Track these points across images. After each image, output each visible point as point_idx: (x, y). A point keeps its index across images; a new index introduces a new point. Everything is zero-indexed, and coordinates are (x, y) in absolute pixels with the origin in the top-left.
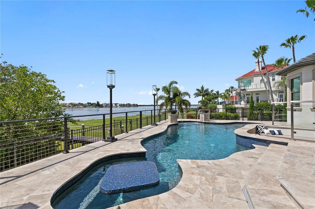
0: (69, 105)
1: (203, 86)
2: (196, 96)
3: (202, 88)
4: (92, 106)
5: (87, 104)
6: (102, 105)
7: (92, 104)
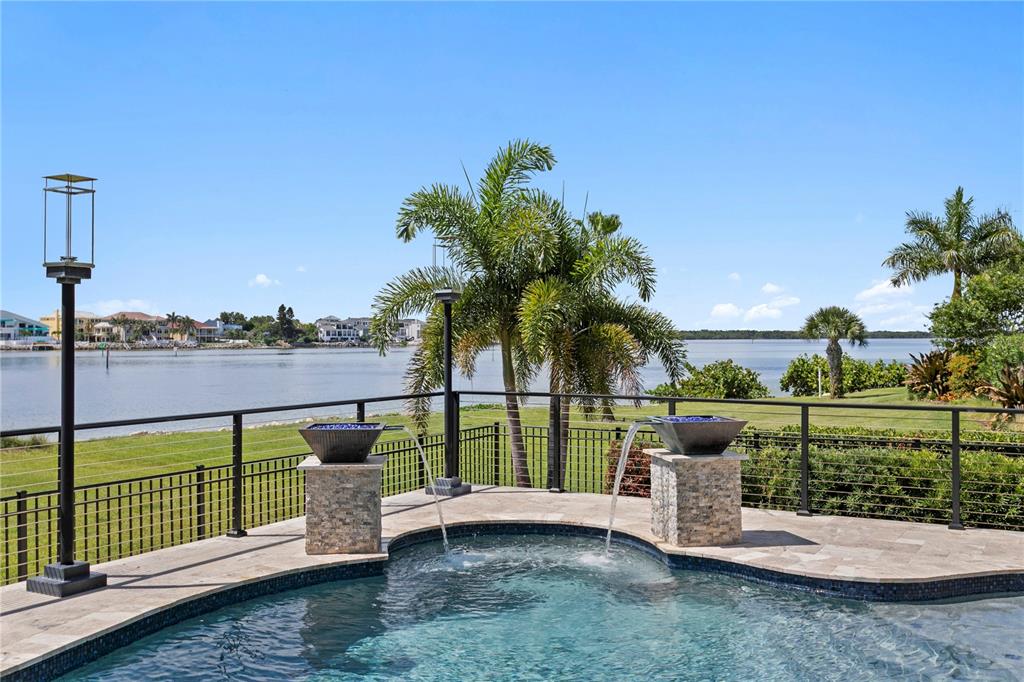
0: (109, 330)
1: (959, 194)
2: (903, 275)
3: (958, 208)
4: (250, 334)
5: (219, 325)
6: (312, 328)
7: (248, 326)
